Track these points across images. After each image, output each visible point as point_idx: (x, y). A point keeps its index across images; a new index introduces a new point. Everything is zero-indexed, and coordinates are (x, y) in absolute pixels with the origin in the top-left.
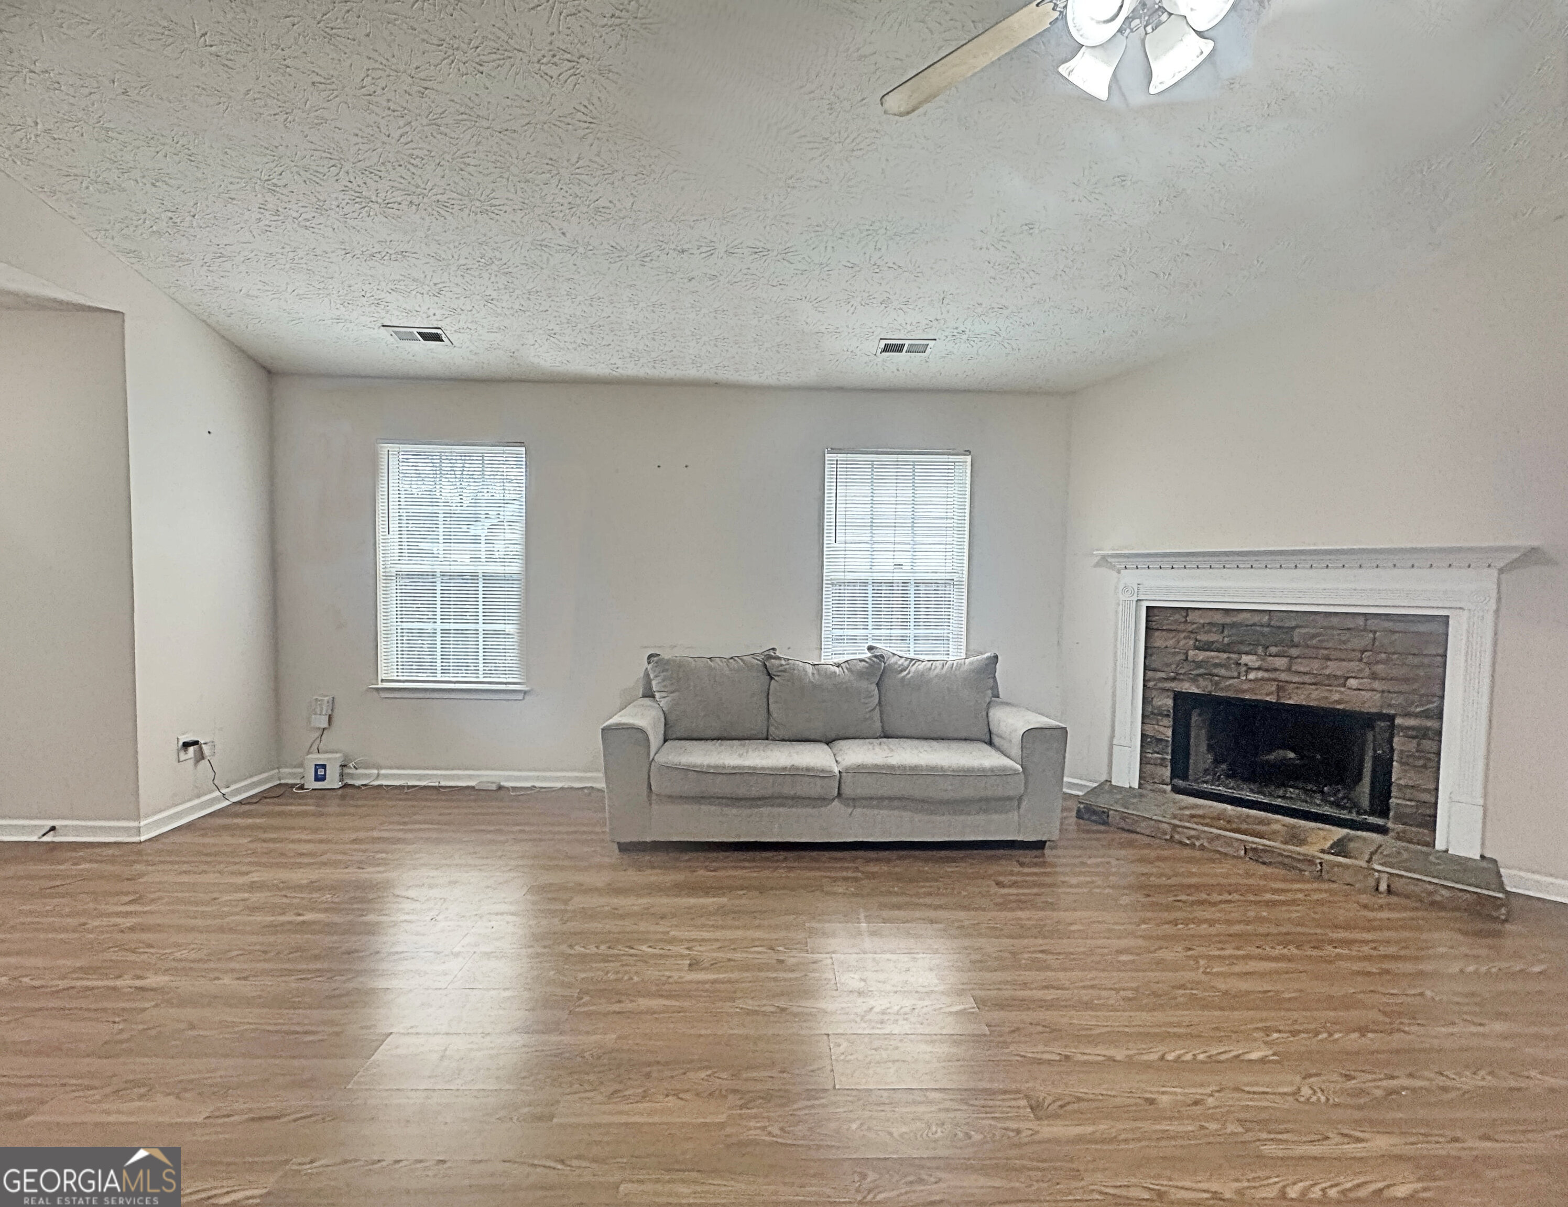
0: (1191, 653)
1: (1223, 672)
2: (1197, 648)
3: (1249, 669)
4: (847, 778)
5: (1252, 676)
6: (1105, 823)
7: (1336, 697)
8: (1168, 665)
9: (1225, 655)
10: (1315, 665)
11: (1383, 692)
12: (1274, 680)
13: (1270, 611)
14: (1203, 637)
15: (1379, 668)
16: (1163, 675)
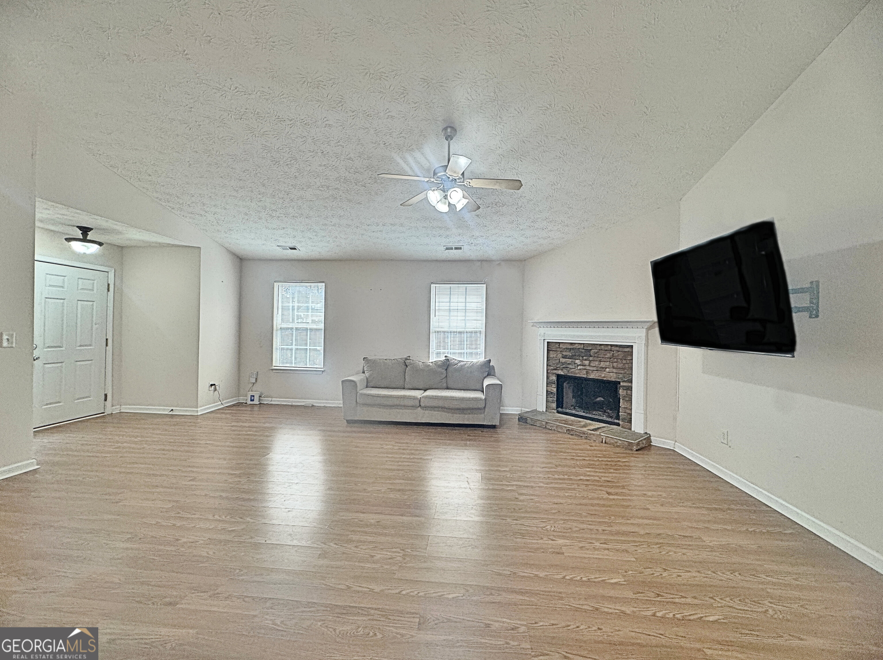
0: (561, 359)
1: (570, 366)
2: (563, 358)
3: (578, 365)
4: (422, 400)
5: (579, 368)
6: (526, 423)
7: (603, 375)
8: (554, 364)
9: (571, 360)
10: (597, 363)
11: (616, 373)
12: (585, 369)
13: (584, 344)
14: (564, 353)
15: (615, 364)
16: (552, 368)
